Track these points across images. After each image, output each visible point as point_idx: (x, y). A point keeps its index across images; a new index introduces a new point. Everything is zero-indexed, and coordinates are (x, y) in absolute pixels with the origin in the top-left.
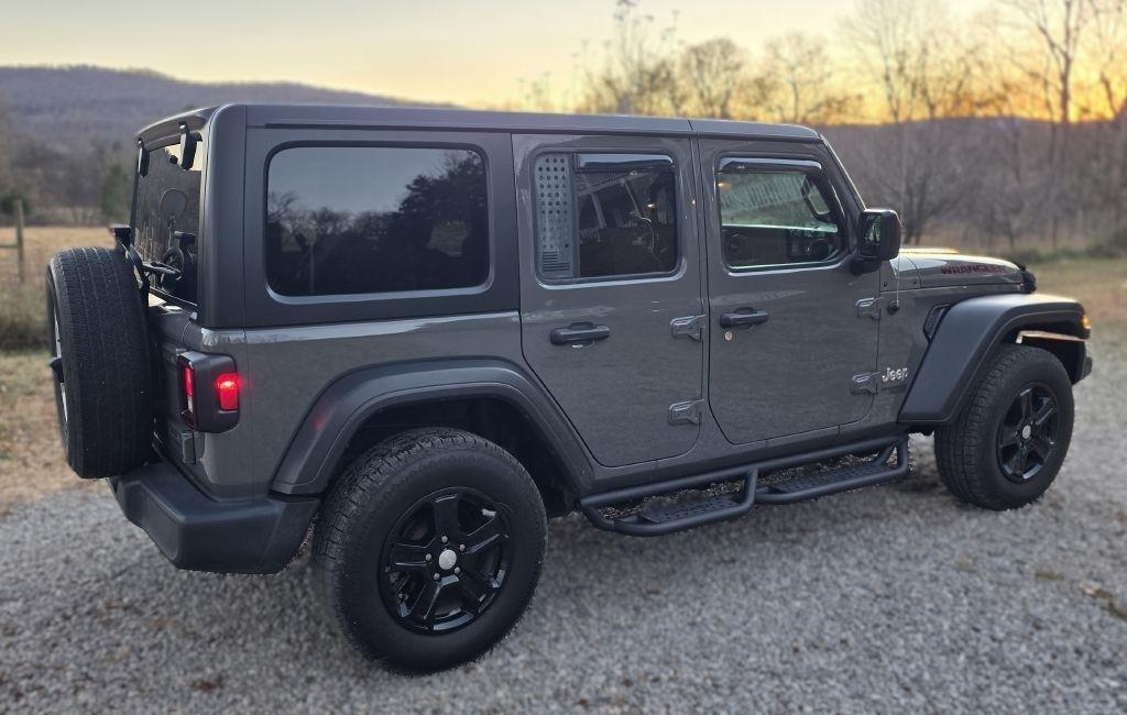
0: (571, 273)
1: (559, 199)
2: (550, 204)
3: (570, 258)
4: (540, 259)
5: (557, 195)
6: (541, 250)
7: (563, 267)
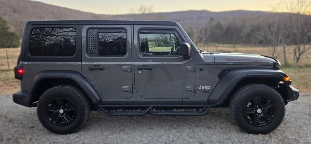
0: (96, 55)
1: (94, 38)
2: (91, 39)
3: (96, 51)
4: (88, 51)
5: (93, 37)
6: (89, 49)
7: (95, 53)
